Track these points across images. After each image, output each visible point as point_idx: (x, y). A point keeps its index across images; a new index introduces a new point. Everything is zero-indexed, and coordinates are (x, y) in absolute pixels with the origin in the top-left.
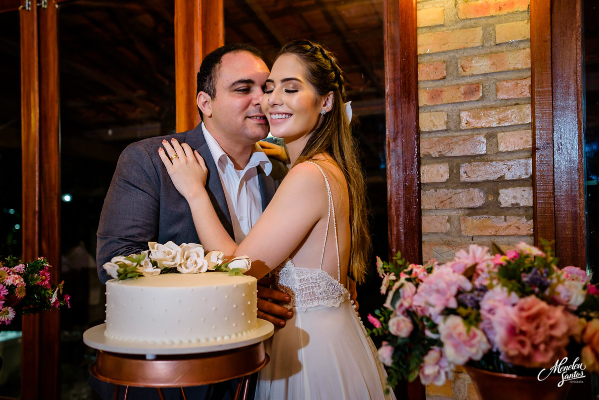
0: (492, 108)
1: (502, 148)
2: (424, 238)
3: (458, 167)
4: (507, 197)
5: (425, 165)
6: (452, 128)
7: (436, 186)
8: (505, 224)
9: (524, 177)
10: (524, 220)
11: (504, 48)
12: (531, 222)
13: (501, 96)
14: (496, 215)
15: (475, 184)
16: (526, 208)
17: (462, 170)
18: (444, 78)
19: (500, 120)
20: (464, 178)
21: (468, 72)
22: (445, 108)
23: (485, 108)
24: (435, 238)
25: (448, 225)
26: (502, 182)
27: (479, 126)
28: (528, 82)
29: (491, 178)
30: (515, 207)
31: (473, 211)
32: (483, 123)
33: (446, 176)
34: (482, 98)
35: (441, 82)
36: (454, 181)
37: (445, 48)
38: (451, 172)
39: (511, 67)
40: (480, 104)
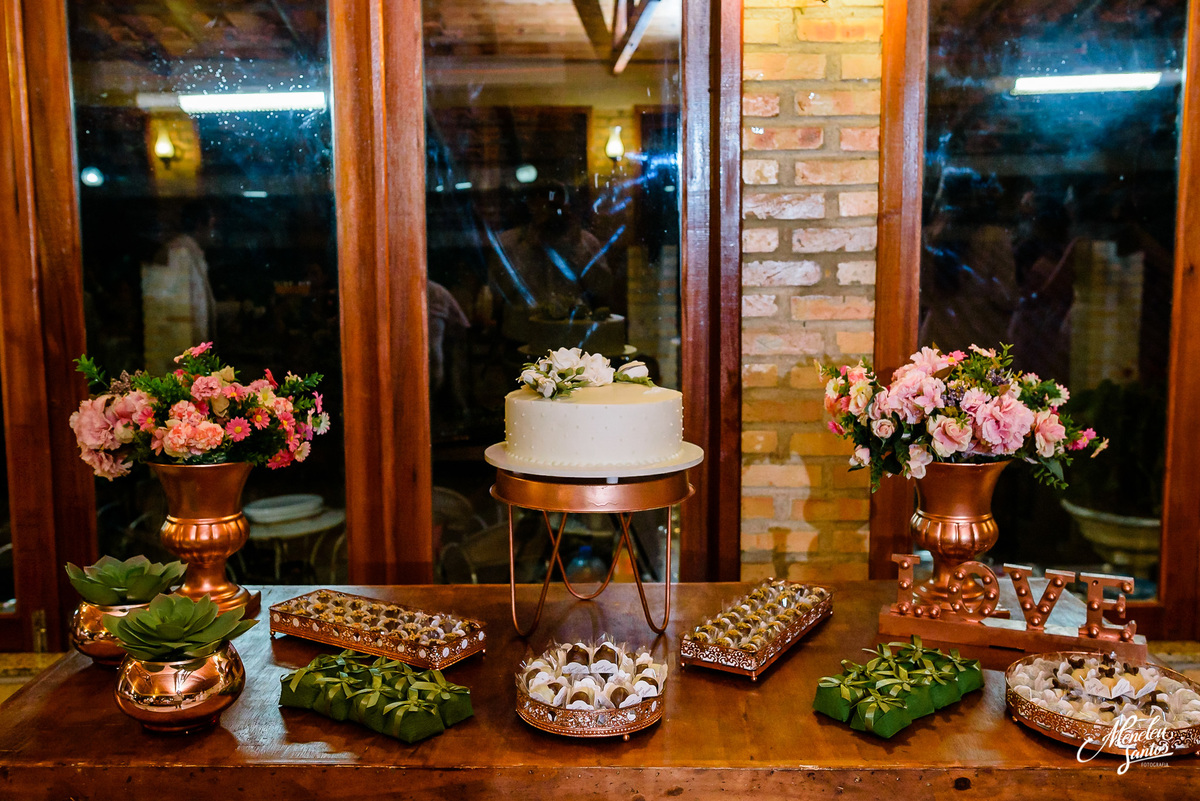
0: (834, 160)
1: (844, 213)
2: (744, 324)
3: (790, 234)
4: (847, 272)
5: (748, 228)
6: (784, 181)
7: (761, 257)
8: (843, 307)
9: (867, 249)
10: (865, 301)
11: (850, 86)
12: (872, 304)
13: (844, 146)
14: (833, 294)
15: (808, 256)
16: (868, 287)
17: (795, 239)
18: (777, 115)
19: (843, 177)
20: (797, 248)
21: (807, 111)
22: (776, 156)
23: (825, 160)
24: (757, 324)
25: (775, 308)
26: (842, 254)
27: (818, 182)
28: (877, 132)
29: (830, 249)
30: (856, 285)
31: (806, 290)
32: (821, 180)
33: (774, 245)
34: (823, 147)
35: (773, 121)
36: (785, 252)
37: (778, 76)
38: (781, 239)
39: (858, 112)
40: (819, 155)
